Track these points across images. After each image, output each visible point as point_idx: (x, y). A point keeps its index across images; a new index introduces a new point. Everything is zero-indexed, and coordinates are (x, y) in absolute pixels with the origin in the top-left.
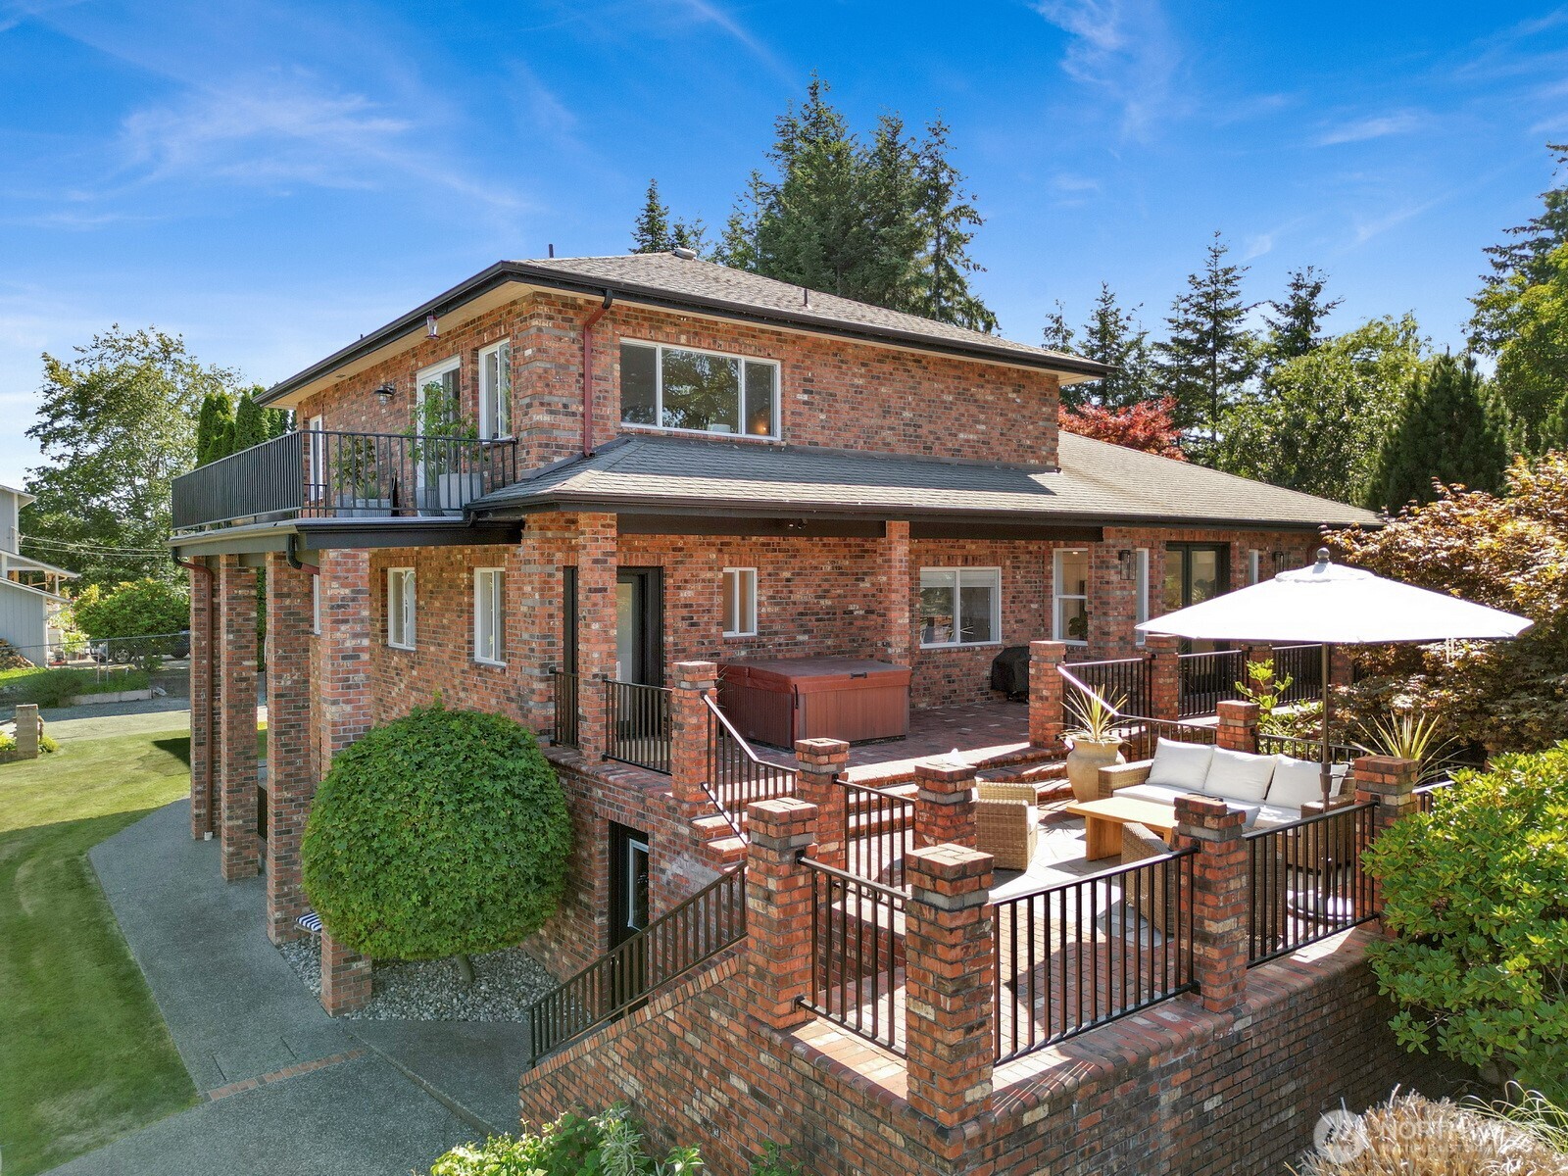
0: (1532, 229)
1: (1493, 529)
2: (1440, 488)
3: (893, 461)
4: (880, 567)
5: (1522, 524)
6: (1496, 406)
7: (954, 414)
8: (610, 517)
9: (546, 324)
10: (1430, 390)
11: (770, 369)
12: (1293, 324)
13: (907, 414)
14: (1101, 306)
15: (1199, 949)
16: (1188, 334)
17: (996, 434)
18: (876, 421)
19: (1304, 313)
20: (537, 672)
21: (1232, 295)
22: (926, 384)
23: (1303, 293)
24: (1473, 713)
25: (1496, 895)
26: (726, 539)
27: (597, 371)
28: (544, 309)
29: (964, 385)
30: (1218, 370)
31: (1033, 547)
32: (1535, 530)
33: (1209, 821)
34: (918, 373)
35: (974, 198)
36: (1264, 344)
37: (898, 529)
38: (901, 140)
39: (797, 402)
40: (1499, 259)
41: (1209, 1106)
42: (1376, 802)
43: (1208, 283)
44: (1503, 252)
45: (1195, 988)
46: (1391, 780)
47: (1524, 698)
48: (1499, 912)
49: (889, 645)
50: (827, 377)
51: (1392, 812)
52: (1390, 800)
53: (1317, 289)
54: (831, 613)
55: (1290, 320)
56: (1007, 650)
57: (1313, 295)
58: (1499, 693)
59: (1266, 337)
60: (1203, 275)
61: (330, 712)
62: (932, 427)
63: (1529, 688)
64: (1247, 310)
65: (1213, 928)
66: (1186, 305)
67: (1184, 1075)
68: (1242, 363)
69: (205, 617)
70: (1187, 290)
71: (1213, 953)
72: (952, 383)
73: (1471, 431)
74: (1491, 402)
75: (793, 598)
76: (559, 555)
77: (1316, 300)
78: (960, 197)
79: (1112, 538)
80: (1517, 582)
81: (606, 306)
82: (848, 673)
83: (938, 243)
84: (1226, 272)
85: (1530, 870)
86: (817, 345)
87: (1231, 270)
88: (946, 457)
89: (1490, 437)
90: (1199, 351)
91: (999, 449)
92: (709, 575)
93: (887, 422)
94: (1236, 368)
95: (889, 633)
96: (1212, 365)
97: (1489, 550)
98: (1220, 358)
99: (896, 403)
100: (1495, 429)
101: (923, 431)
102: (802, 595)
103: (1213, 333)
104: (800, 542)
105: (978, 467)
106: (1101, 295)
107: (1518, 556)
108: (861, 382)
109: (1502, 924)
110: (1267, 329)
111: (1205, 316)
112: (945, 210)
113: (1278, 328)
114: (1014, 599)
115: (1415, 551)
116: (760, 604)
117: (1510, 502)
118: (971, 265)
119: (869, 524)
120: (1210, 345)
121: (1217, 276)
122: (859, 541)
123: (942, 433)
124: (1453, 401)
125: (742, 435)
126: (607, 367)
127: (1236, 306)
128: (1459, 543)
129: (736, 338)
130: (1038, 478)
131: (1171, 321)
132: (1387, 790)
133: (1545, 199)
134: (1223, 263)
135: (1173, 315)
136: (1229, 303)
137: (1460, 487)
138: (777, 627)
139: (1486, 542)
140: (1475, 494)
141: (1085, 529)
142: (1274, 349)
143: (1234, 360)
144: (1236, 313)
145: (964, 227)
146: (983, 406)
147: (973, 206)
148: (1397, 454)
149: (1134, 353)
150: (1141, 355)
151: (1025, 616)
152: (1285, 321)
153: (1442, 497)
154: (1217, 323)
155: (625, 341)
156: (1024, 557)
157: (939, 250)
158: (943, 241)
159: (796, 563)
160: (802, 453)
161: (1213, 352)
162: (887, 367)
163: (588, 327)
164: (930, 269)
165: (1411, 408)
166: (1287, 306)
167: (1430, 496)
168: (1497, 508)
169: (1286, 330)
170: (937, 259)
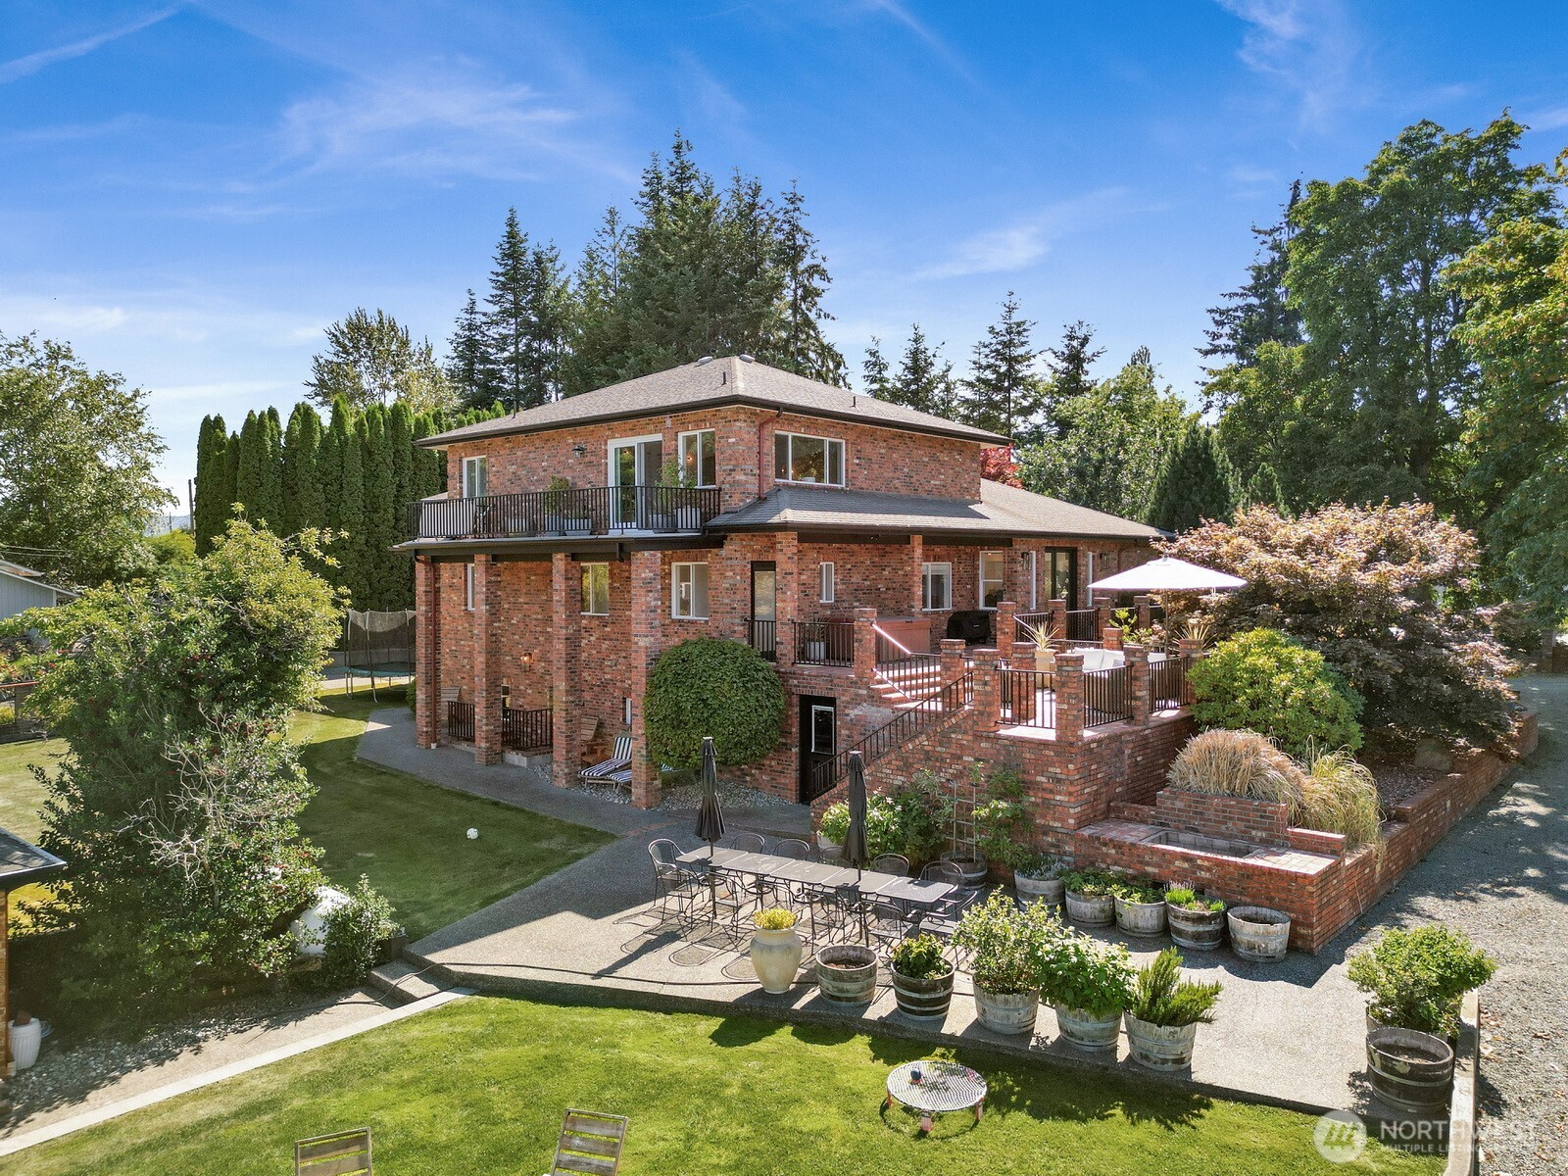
0: (1242, 295)
1: (1228, 542)
2: (1203, 521)
3: (901, 499)
4: (906, 561)
5: (1241, 539)
6: (1223, 460)
7: (929, 469)
8: (794, 535)
9: (743, 425)
10: (1185, 450)
11: (840, 444)
12: (1067, 368)
13: (906, 470)
14: (911, 346)
15: (1133, 703)
16: (989, 375)
17: (949, 481)
18: (891, 475)
19: (1075, 359)
20: (737, 621)
21: (1023, 344)
22: (915, 451)
23: (1075, 343)
24: (1221, 626)
25: (1235, 680)
26: (821, 545)
27: (765, 451)
28: (742, 417)
29: (934, 451)
30: (1012, 405)
31: (968, 550)
32: (1246, 542)
33: (1137, 654)
34: (911, 445)
35: (824, 259)
36: (1047, 384)
37: (917, 540)
38: (761, 201)
39: (853, 464)
40: (1217, 317)
41: (1139, 759)
42: (1188, 656)
43: (1004, 332)
44: (1222, 313)
45: (1132, 718)
46: (1194, 647)
47: (1243, 617)
48: (1236, 684)
49: (913, 607)
50: (868, 448)
51: (1194, 660)
52: (1194, 655)
53: (1085, 341)
54: (869, 589)
55: (1065, 364)
56: (955, 613)
57: (1083, 345)
58: (1231, 616)
59: (1049, 379)
60: (1001, 327)
61: (643, 642)
62: (918, 477)
63: (1245, 614)
64: (1034, 356)
65: (1139, 694)
66: (987, 351)
67: (1131, 745)
68: (1031, 400)
69: (431, 597)
70: (988, 338)
71: (1139, 703)
72: (928, 450)
73: (1209, 476)
74: (1220, 458)
75: (852, 580)
76: (749, 555)
77: (1085, 349)
78: (813, 257)
79: (1019, 546)
80: (1239, 567)
81: (778, 416)
82: (904, 621)
83: (796, 294)
84: (1019, 325)
85: (1246, 670)
86: (863, 430)
87: (1024, 323)
88: (924, 495)
89: (1220, 481)
90: (998, 389)
91: (951, 490)
92: (813, 566)
93: (896, 475)
94: (1025, 403)
95: (913, 600)
96: (1008, 400)
97: (1227, 552)
98: (1013, 395)
99: (900, 463)
100: (1223, 476)
101: (913, 480)
102: (856, 579)
103: (1008, 375)
104: (855, 547)
105: (942, 503)
106: (913, 337)
107: (1240, 555)
108: (883, 451)
109: (1237, 688)
110: (1050, 372)
111: (1002, 360)
112: (801, 266)
113: (1056, 371)
114: (958, 581)
115: (1194, 552)
116: (836, 583)
117: (1234, 530)
118: (822, 314)
119: (899, 538)
120: (1006, 384)
121: (1011, 328)
122: (882, 546)
123: (923, 481)
124: (1199, 457)
125: (826, 483)
126: (770, 447)
127: (1028, 353)
128: (1214, 548)
129: (826, 430)
130: (975, 507)
131: (975, 363)
132: (1192, 651)
133: (1251, 272)
134: (1016, 317)
135: (975, 357)
136: (1021, 351)
137: (1212, 521)
138: (845, 598)
139: (1225, 548)
140: (1220, 524)
141: (1002, 540)
142: (1056, 389)
143: (1024, 397)
144: (1027, 357)
145: (817, 282)
146: (942, 464)
147: (824, 266)
148: (1166, 490)
149: (942, 386)
150: (948, 389)
151: (964, 593)
152: (1062, 365)
153: (1204, 525)
154: (1011, 367)
155: (777, 432)
156: (964, 556)
157: (796, 299)
158: (799, 292)
159: (853, 559)
160: (857, 494)
161: (1008, 390)
162: (896, 442)
163: (761, 426)
164: (788, 315)
165: (1174, 461)
166: (1063, 353)
167: (1197, 525)
168: (1230, 532)
169: (1063, 373)
170: (794, 307)
